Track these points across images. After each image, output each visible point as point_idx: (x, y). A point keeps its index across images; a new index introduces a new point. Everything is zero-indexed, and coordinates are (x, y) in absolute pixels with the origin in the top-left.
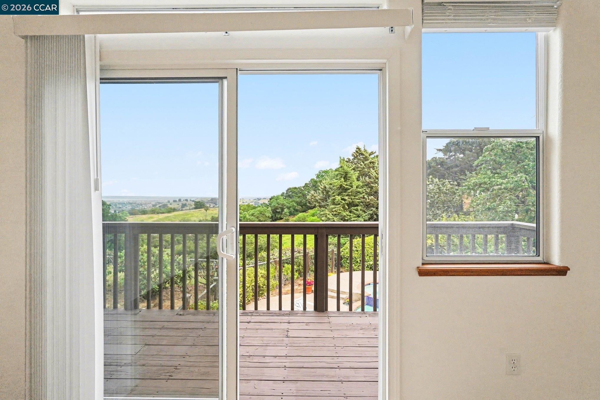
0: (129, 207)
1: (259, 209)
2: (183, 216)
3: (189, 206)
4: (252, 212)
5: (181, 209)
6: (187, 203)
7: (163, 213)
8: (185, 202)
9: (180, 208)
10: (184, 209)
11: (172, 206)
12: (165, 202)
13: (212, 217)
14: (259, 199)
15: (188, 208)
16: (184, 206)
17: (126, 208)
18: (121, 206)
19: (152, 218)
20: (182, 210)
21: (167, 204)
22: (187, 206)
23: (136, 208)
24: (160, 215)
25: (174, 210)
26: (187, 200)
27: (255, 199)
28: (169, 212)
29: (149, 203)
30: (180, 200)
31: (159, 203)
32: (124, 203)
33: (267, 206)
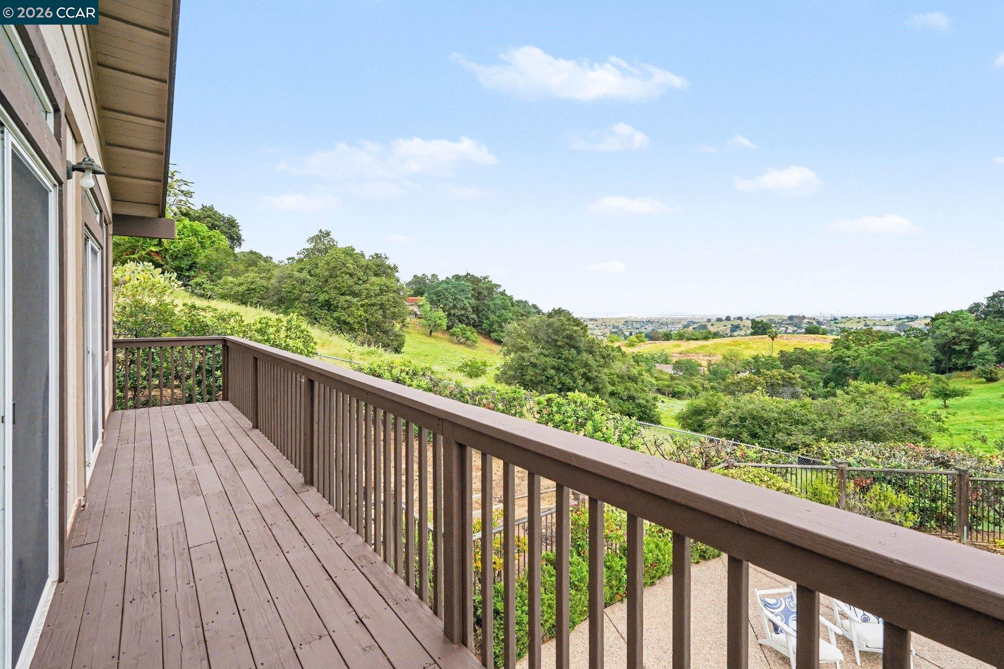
0: (650, 328)
1: (895, 340)
2: (729, 347)
3: (745, 329)
4: (877, 345)
5: (729, 335)
6: (742, 324)
7: (697, 339)
8: (736, 323)
9: (728, 331)
10: (735, 334)
11: (713, 329)
12: (704, 322)
13: (781, 351)
14: (913, 319)
15: (743, 333)
16: (735, 328)
17: (646, 329)
18: (638, 326)
19: (679, 346)
20: (731, 336)
21: (706, 325)
22: (741, 329)
23: (659, 330)
24: (691, 342)
25: (716, 335)
26: (740, 318)
27: (900, 319)
28: (706, 338)
29: (677, 323)
30: (728, 319)
31: (694, 323)
32: (643, 322)
33: (923, 335)
